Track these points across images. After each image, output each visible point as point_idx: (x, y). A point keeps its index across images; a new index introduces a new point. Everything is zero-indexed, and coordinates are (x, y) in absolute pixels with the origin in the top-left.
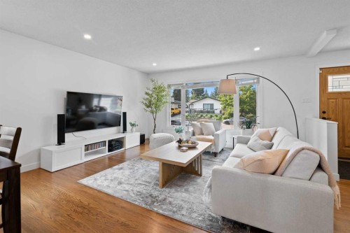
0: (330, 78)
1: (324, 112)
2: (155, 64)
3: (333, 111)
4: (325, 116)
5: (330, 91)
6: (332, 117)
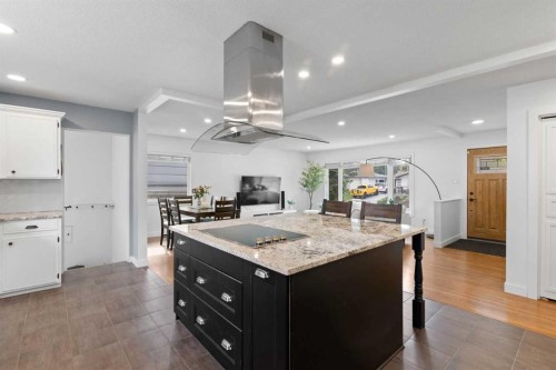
1: (472, 194)
3: (480, 192)
4: (473, 197)
5: (478, 172)
6: (479, 199)
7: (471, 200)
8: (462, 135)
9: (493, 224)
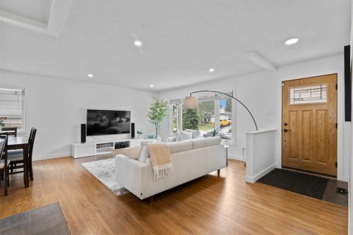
0: (292, 90)
1: (286, 124)
2: (152, 86)
3: (293, 123)
4: (287, 128)
5: (292, 103)
6: (293, 129)
7: (286, 131)
8: (277, 67)
9: (306, 154)
